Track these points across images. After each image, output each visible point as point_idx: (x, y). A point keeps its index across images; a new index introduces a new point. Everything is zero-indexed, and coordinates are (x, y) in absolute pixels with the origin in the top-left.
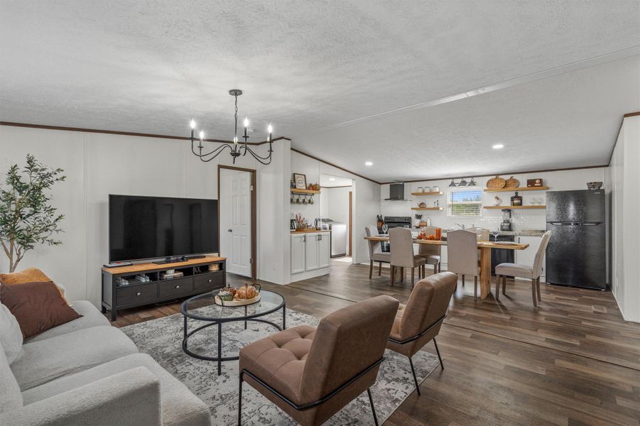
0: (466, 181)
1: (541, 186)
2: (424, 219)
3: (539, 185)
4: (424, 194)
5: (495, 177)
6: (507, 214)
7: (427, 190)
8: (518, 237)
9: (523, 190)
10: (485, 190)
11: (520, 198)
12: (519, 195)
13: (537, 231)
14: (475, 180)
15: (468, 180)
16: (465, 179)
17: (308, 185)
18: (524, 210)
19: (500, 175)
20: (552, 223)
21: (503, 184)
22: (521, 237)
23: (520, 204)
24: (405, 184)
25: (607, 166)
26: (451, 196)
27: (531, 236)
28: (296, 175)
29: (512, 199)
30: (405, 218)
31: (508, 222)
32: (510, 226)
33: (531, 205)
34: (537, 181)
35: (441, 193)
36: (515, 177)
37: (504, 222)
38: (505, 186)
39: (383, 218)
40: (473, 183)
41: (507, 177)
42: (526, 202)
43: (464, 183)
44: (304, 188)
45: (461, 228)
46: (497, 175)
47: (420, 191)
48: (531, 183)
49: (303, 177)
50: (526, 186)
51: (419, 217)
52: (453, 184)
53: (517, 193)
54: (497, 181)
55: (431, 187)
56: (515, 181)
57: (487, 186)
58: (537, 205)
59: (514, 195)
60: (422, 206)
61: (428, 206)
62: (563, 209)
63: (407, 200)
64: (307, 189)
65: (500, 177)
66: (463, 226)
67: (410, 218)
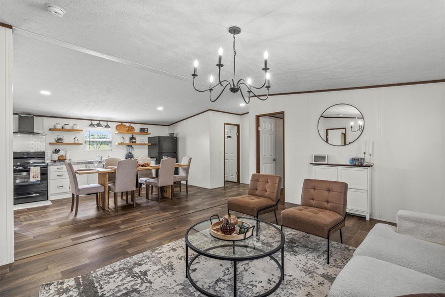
1: (147, 132)
4: (63, 129)
5: (120, 123)
7: (67, 127)
9: (137, 134)
11: (135, 139)
14: (109, 123)
15: (106, 123)
18: (137, 146)
19: (124, 122)
21: (126, 129)
24: (35, 117)
25: (168, 126)
29: (130, 139)
31: (131, 153)
33: (140, 143)
34: (145, 130)
36: (132, 125)
38: (128, 130)
40: (107, 126)
41: (128, 125)
42: (138, 142)
43: (98, 125)
46: (122, 122)
47: (59, 127)
48: (142, 130)
50: (139, 132)
52: (91, 125)
53: (133, 136)
54: (122, 126)
55: (72, 125)
56: (133, 128)
57: (116, 129)
58: (143, 143)
59: (131, 136)
61: (64, 142)
63: (38, 134)
67: (44, 153)
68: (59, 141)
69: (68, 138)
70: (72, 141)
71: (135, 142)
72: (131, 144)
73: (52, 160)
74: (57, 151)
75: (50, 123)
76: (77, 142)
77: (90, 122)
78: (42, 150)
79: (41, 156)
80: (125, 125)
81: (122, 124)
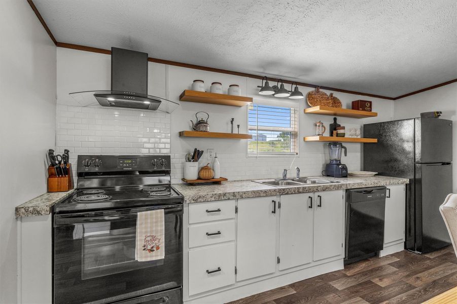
1: (371, 111)
3: (369, 109)
34: (367, 104)
46: (317, 87)
58: (355, 137)
67: (168, 158)
68: (199, 128)
69: (218, 121)
70: (227, 130)
71: (343, 135)
72: (335, 139)
73: (183, 179)
74: (196, 155)
75: (181, 79)
76: (235, 131)
77: (260, 82)
78: (165, 152)
79: (161, 165)
80: (323, 94)
81: (317, 91)
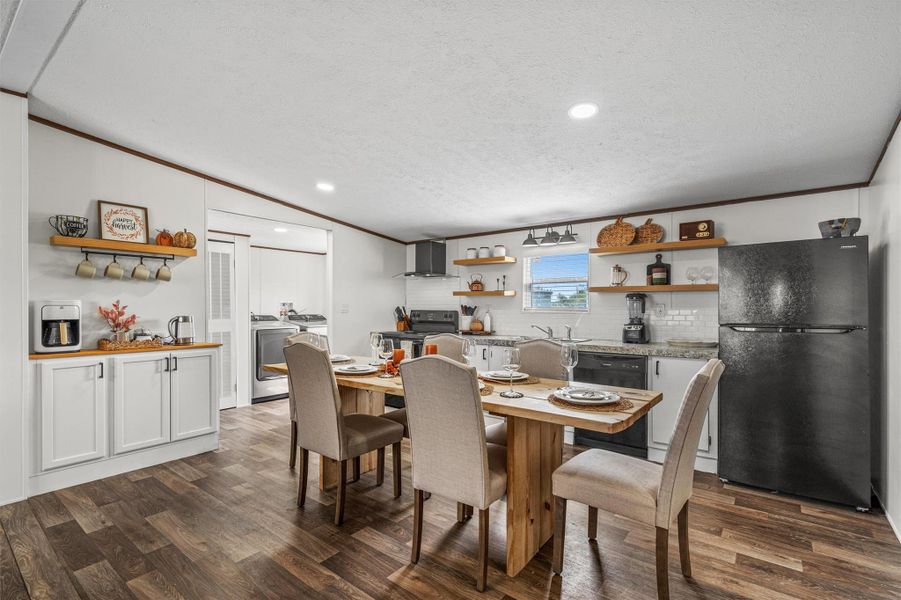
0: (557, 231)
1: (711, 236)
2: (479, 314)
3: (706, 234)
4: (478, 261)
5: (614, 221)
6: (637, 305)
7: (484, 255)
8: (655, 360)
9: (673, 248)
10: (593, 251)
11: (667, 269)
12: (663, 261)
13: (699, 345)
14: (575, 229)
15: (561, 231)
16: (555, 229)
17: (154, 235)
18: (675, 296)
20: (732, 326)
21: (631, 236)
22: (662, 361)
23: (667, 281)
24: (448, 242)
25: (866, 184)
26: (529, 265)
27: (683, 357)
28: (105, 209)
29: (650, 270)
30: (446, 314)
31: (640, 322)
32: (642, 333)
33: (689, 283)
34: (701, 227)
35: (508, 259)
36: (658, 219)
37: (632, 323)
38: (636, 240)
39: (408, 314)
40: (569, 237)
41: (638, 222)
42: (679, 278)
43: (553, 237)
44: (141, 239)
45: (545, 336)
46: (619, 217)
47: (471, 255)
48: (688, 231)
49: (140, 213)
50: (676, 239)
51: (468, 310)
52: (531, 240)
53: (659, 257)
54: (619, 229)
55: (491, 247)
56: (657, 230)
57: (599, 242)
58: (702, 282)
59: (654, 261)
60: (477, 287)
62: (758, 293)
63: (450, 276)
64: (148, 241)
65: (626, 220)
66: (550, 332)
80: (629, 225)
81: (617, 223)
